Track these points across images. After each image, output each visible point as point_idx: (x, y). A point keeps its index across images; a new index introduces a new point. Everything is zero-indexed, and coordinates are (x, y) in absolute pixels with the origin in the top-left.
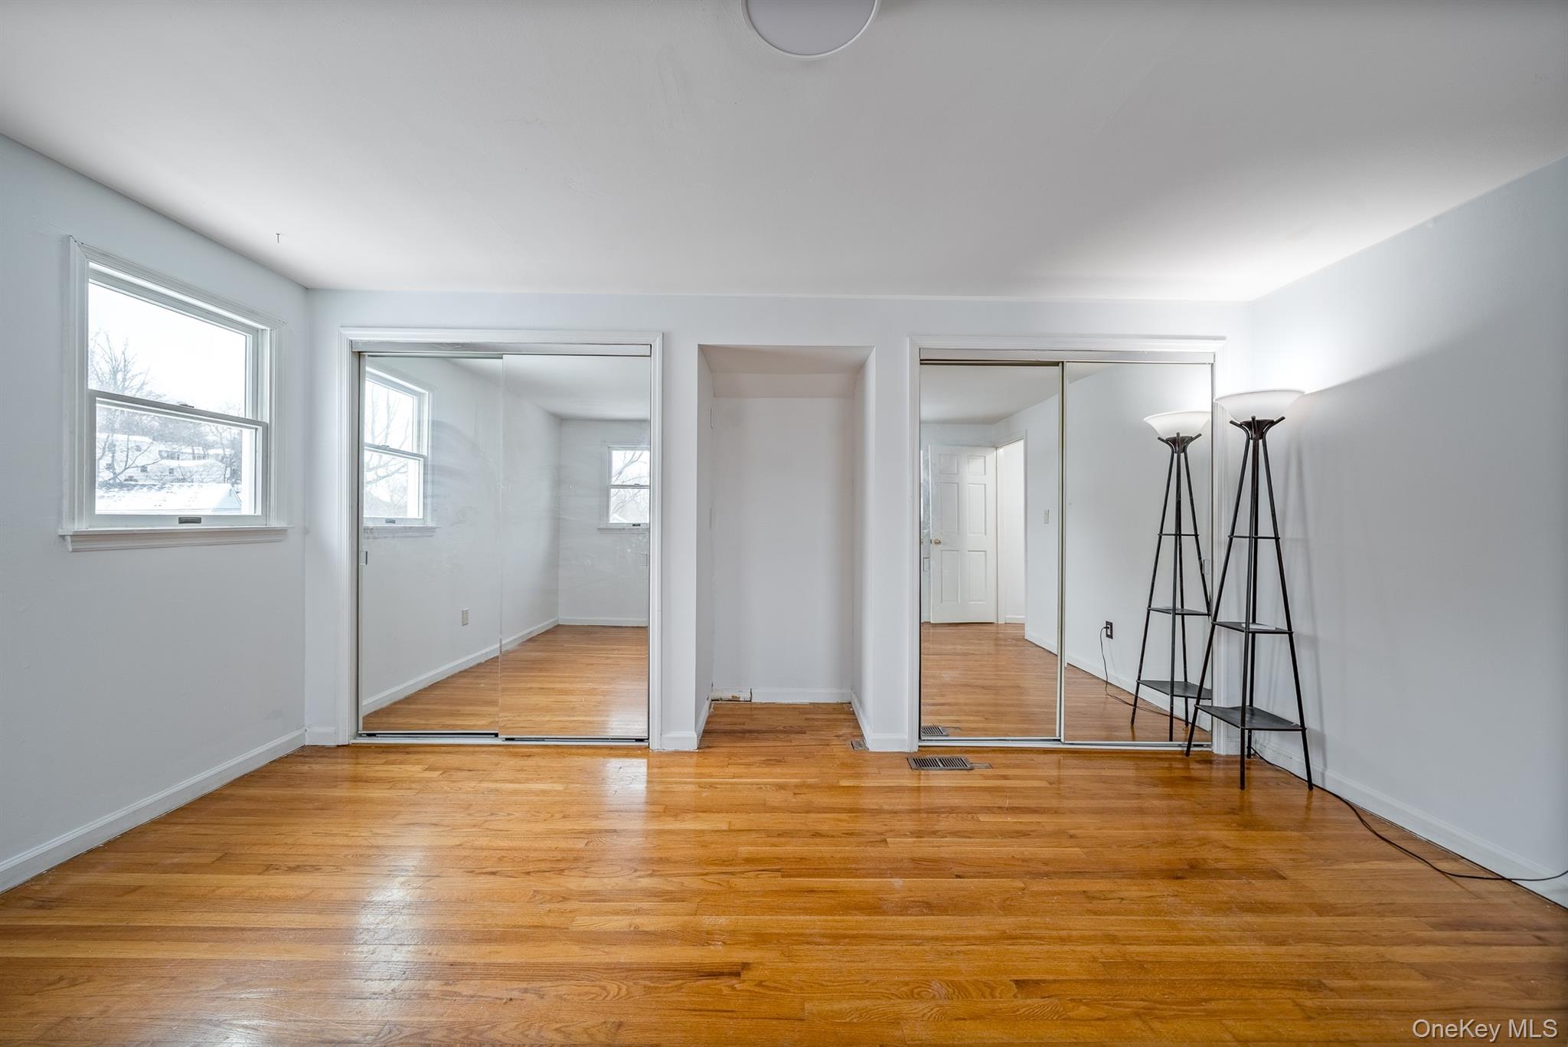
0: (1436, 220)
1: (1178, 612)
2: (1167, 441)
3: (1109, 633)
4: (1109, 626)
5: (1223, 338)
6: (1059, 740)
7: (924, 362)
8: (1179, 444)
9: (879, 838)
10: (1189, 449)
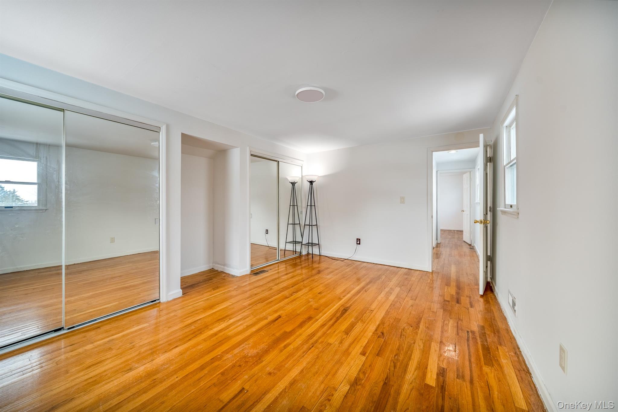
0: (338, 150)
1: (294, 224)
2: (291, 183)
3: (267, 233)
4: (267, 230)
5: (303, 161)
6: (278, 260)
7: (252, 155)
8: (293, 184)
9: (269, 289)
10: (295, 185)
